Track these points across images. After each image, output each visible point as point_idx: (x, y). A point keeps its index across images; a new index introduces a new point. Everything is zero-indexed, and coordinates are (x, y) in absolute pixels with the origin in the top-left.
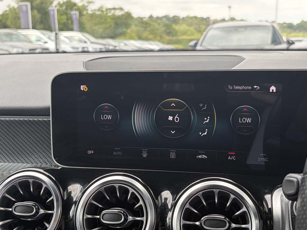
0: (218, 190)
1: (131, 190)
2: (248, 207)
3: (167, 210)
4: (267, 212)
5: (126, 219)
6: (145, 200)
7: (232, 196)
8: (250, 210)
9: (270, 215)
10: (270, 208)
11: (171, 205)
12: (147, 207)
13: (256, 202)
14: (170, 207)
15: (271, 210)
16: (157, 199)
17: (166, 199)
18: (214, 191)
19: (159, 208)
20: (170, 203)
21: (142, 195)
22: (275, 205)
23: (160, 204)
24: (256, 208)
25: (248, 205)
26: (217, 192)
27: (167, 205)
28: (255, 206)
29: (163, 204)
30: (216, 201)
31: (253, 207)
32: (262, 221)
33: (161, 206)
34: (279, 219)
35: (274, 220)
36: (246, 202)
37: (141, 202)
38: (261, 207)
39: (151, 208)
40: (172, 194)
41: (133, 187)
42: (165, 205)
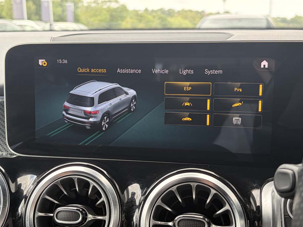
0: (196, 184)
1: (92, 183)
2: (232, 204)
3: (134, 207)
4: (255, 210)
5: (85, 218)
6: (108, 196)
7: (213, 192)
8: (233, 208)
9: (259, 214)
10: (258, 206)
11: (140, 201)
12: (111, 204)
13: (242, 198)
14: (137, 204)
15: (259, 209)
16: (123, 193)
17: (133, 194)
18: (191, 185)
19: (125, 205)
20: (138, 198)
21: (105, 190)
22: (264, 202)
23: (126, 200)
24: (241, 205)
25: (232, 202)
27: (135, 201)
28: (240, 203)
29: (130, 200)
30: (194, 197)
31: (238, 205)
32: (248, 221)
33: (128, 202)
34: (269, 219)
35: (263, 220)
36: (229, 198)
37: (104, 198)
38: (248, 205)
39: (115, 205)
40: (142, 188)
41: (95, 180)
42: (132, 201)
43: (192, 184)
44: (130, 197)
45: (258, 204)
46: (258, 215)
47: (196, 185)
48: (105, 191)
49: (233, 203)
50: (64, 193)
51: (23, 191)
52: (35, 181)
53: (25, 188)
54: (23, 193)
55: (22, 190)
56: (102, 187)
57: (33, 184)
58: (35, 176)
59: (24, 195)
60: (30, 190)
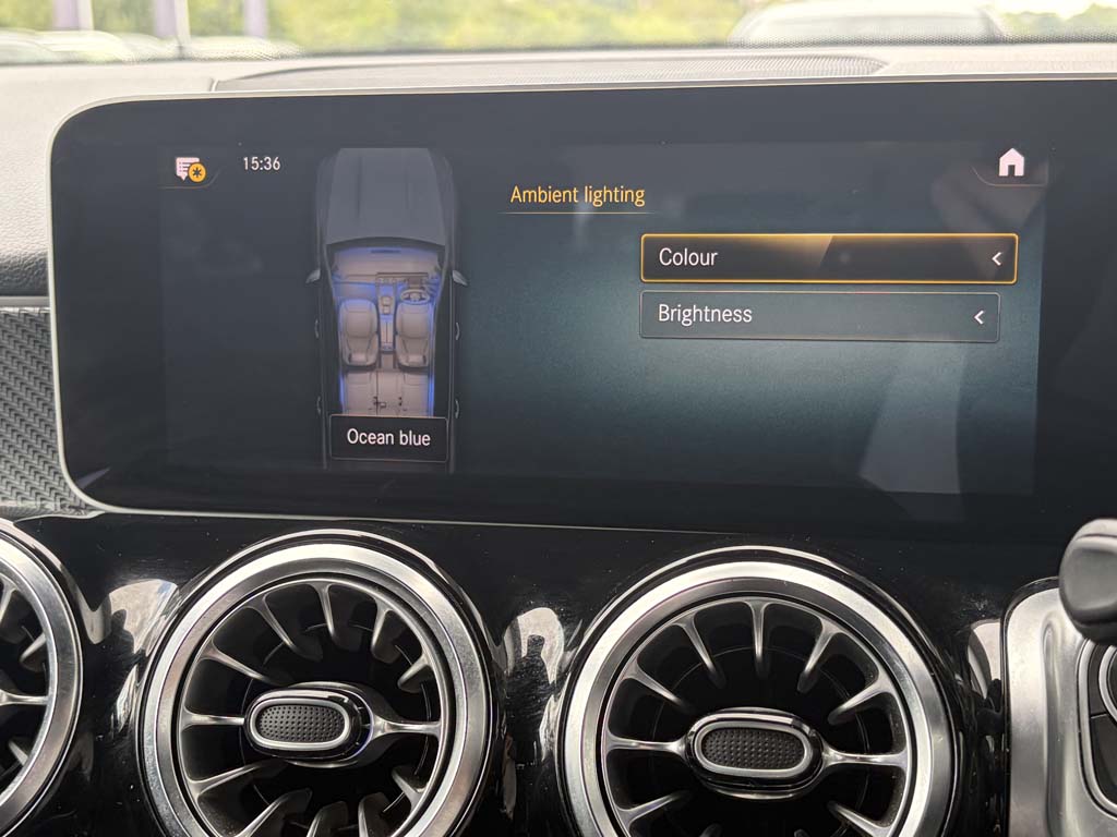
0: (765, 603)
1: (386, 605)
2: (899, 673)
3: (541, 687)
4: (985, 697)
5: (360, 731)
6: (444, 648)
7: (830, 628)
8: (907, 688)
9: (998, 711)
10: (996, 680)
11: (560, 668)
12: (454, 678)
13: (936, 652)
14: (552, 677)
15: (999, 691)
16: (498, 640)
17: (537, 642)
18: (747, 606)
19: (506, 681)
20: (554, 658)
21: (431, 626)
22: (1017, 665)
23: (511, 664)
24: (933, 677)
25: (898, 664)
26: (762, 611)
27: (543, 669)
28: (930, 670)
29: (524, 664)
30: (759, 649)
31: (921, 676)
32: (961, 735)
33: (515, 673)
34: (1037, 727)
35: (1013, 729)
36: (890, 652)
37: (428, 658)
38: (958, 677)
39: (469, 682)
40: (566, 621)
41: (395, 592)
42: (532, 667)
43: (750, 602)
44: (524, 652)
45: (996, 674)
46: (994, 712)
48: (434, 630)
49: (902, 669)
50: (281, 640)
51: (129, 638)
52: (173, 600)
53: (139, 629)
54: (132, 644)
55: (129, 634)
56: (422, 616)
57: (165, 613)
58: (174, 586)
59: (136, 650)
60: (156, 634)
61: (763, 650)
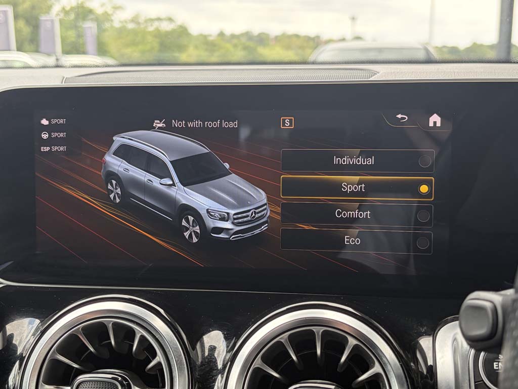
0: (322, 329)
1: (139, 332)
2: (385, 363)
3: (215, 372)
4: (425, 373)
6: (168, 353)
7: (352, 342)
8: (388, 371)
9: (431, 380)
10: (430, 365)
11: (224, 361)
12: (173, 368)
13: (401, 352)
14: (220, 366)
15: (432, 370)
16: (194, 348)
17: (213, 349)
18: (313, 331)
19: (198, 369)
20: (221, 356)
21: (161, 342)
22: (440, 359)
23: (200, 360)
24: (401, 365)
25: (384, 359)
26: (320, 333)
27: (216, 362)
28: (399, 362)
29: (207, 360)
30: (319, 352)
31: (395, 364)
33: (202, 364)
36: (380, 353)
37: (160, 358)
38: (412, 364)
39: (180, 369)
40: (227, 338)
41: (144, 325)
42: (210, 361)
43: (314, 329)
44: (206, 354)
45: (430, 362)
46: (429, 381)
47: (322, 331)
48: (163, 344)
49: (387, 362)
50: (89, 349)
51: (15, 347)
52: (37, 330)
53: (20, 343)
54: (17, 351)
55: (15, 345)
56: (157, 337)
57: (34, 335)
58: (37, 321)
59: (18, 354)
60: (28, 346)
61: (321, 352)
